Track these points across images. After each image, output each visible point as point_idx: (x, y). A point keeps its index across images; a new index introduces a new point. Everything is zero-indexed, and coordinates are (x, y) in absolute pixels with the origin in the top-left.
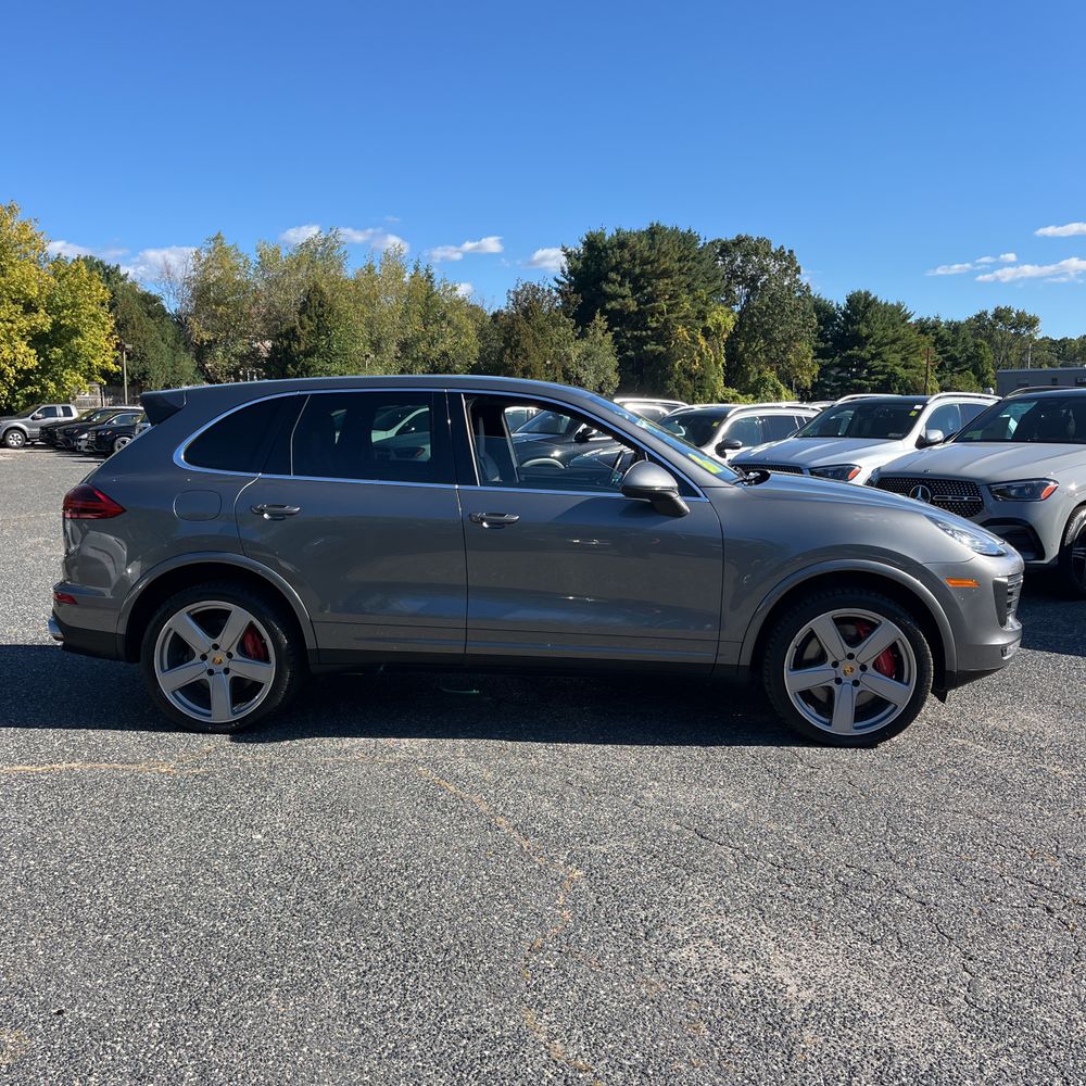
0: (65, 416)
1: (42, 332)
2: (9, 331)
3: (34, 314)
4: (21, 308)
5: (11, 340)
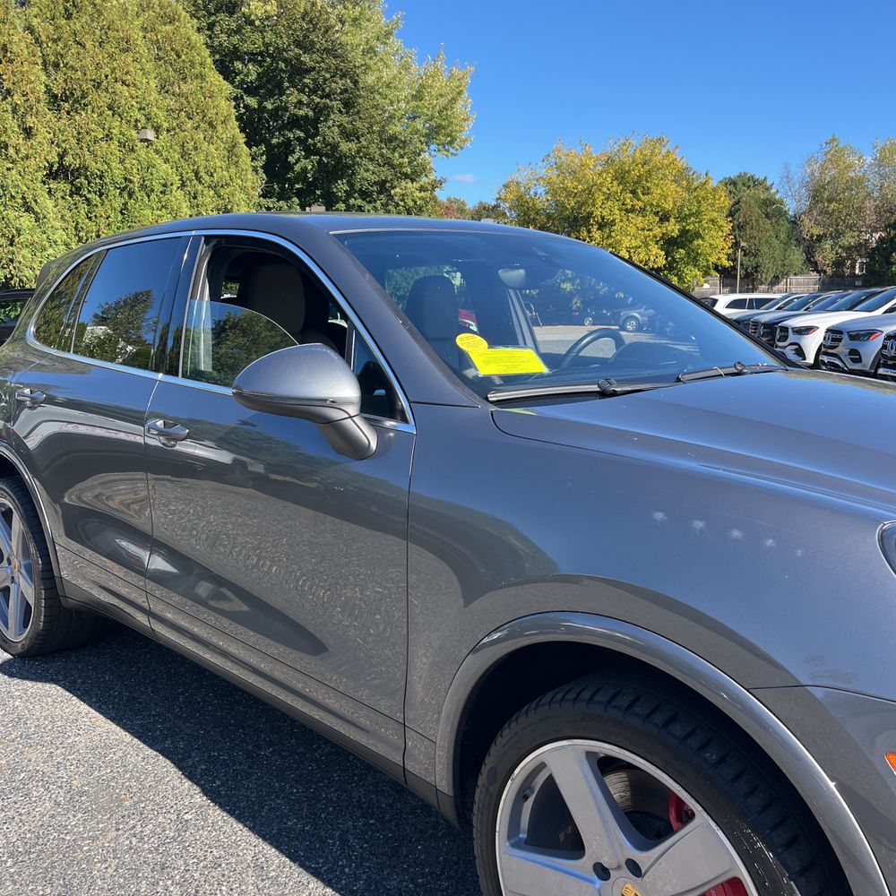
1: (672, 237)
2: (646, 238)
3: (667, 223)
4: (657, 219)
5: (647, 245)
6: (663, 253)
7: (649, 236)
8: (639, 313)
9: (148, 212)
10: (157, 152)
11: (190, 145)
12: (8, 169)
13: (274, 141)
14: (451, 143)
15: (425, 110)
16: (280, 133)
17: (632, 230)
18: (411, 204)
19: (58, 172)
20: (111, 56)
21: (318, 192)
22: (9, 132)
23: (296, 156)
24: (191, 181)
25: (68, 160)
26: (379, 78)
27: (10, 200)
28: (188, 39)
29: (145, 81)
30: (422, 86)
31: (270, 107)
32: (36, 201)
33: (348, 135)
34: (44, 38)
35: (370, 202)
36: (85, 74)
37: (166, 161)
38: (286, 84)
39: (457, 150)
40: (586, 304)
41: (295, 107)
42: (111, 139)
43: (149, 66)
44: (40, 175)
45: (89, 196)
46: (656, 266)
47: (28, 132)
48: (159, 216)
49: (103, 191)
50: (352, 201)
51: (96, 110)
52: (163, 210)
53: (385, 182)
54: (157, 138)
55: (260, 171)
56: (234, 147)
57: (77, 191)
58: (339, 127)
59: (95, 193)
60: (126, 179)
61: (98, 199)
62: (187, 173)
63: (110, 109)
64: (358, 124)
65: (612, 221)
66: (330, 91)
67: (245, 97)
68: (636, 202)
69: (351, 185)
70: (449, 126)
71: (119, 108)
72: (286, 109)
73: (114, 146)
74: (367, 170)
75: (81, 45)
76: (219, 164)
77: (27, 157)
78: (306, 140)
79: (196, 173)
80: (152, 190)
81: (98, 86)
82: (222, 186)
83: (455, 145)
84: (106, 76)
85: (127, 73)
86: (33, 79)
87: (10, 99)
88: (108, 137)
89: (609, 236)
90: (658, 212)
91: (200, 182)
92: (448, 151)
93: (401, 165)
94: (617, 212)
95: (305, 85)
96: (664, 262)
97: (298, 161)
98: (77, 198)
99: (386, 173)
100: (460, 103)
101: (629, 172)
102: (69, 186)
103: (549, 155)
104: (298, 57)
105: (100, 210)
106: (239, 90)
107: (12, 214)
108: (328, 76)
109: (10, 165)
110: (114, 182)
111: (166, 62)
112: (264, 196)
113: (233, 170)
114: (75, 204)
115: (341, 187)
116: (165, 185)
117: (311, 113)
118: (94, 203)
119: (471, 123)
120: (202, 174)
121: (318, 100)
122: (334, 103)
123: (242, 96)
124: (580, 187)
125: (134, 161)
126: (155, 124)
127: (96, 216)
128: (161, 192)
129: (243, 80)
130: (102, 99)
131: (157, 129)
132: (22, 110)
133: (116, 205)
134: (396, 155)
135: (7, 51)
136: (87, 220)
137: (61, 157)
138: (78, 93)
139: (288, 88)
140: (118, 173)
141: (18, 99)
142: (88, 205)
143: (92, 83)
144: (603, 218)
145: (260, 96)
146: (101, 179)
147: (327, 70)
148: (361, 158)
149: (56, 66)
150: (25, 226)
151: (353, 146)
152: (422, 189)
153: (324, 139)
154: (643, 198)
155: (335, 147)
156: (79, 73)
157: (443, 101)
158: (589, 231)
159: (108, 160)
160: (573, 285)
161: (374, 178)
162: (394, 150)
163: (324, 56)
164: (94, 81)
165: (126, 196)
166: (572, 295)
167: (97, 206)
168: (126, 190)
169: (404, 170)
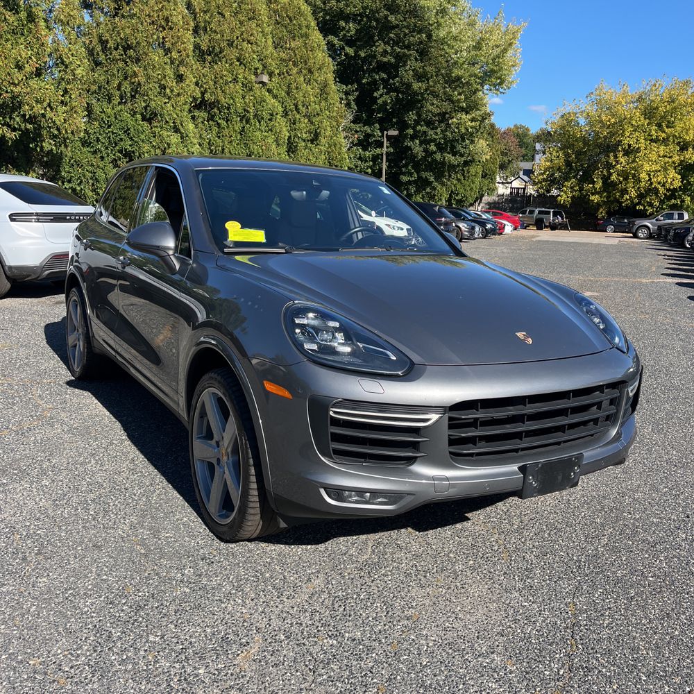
0: (678, 219)
1: (690, 164)
2: (665, 163)
3: (686, 152)
4: (678, 148)
5: (665, 169)
6: (680, 177)
7: (668, 162)
8: (651, 223)
9: (258, 133)
10: (269, 91)
11: (293, 86)
12: (165, 103)
13: (364, 81)
14: (500, 84)
15: (482, 58)
16: (369, 75)
17: (654, 157)
18: (463, 131)
19: (200, 105)
20: (241, 23)
21: (394, 120)
22: (167, 78)
23: (380, 92)
24: (292, 111)
25: (207, 96)
26: (449, 33)
27: (165, 124)
28: (299, 8)
29: (264, 40)
30: (482, 39)
31: (363, 55)
32: (182, 125)
33: (420, 77)
34: (198, 10)
35: (432, 129)
36: (223, 36)
37: (275, 97)
38: (376, 38)
39: (505, 89)
40: (610, 214)
41: (382, 55)
42: (237, 82)
43: (268, 30)
44: (187, 107)
45: (219, 121)
46: (672, 187)
47: (180, 78)
48: (266, 136)
49: (229, 118)
50: (419, 128)
51: (228, 61)
52: (270, 132)
53: (446, 113)
54: (270, 80)
55: (353, 103)
56: (325, 86)
57: (211, 118)
58: (413, 70)
59: (223, 119)
60: (245, 110)
61: (225, 123)
62: (290, 106)
63: (238, 61)
64: (428, 69)
65: (638, 149)
66: (409, 43)
67: (346, 48)
68: (660, 133)
69: (419, 115)
70: (500, 70)
71: (244, 60)
72: (374, 57)
73: (239, 87)
74: (433, 104)
75: (222, 15)
76: (312, 100)
77: (178, 95)
78: (388, 80)
79: (296, 106)
80: (262, 118)
81: (231, 44)
82: (314, 116)
83: (504, 86)
84: (237, 38)
85: (251, 35)
86: (185, 40)
87: (169, 55)
88: (235, 80)
89: (634, 161)
90: (680, 142)
91: (298, 113)
92: (498, 90)
93: (459, 101)
94: (643, 141)
95: (391, 39)
96: (680, 184)
97: (381, 95)
98: (211, 122)
99: (447, 107)
100: (510, 52)
101: (657, 108)
102: (206, 114)
103: (592, 93)
104: (386, 17)
105: (226, 132)
106: (342, 43)
107: (165, 133)
108: (407, 31)
109: (167, 101)
110: (236, 112)
111: (282, 25)
112: (354, 122)
113: (323, 104)
114: (210, 127)
115: (412, 116)
116: (272, 115)
117: (393, 60)
118: (223, 126)
119: (518, 69)
120: (300, 106)
121: (399, 50)
122: (411, 52)
123: (343, 47)
124: (613, 120)
125: (251, 98)
126: (269, 71)
127: (223, 136)
128: (269, 120)
129: (345, 34)
130: (232, 54)
131: (271, 75)
132: (177, 62)
133: (237, 128)
134: (456, 93)
135: (169, 21)
136: (217, 138)
137: (203, 94)
138: (217, 50)
139: (377, 41)
140: (239, 104)
141: (174, 55)
142: (218, 128)
143: (227, 42)
144: (629, 146)
145: (357, 47)
146: (228, 110)
147: (407, 27)
148: (428, 94)
149: (205, 29)
150: (173, 142)
151: (423, 85)
152: (473, 120)
153: (402, 79)
154: (667, 130)
155: (409, 86)
156: (219, 35)
157: (497, 51)
158: (616, 157)
159: (234, 96)
160: (601, 197)
161: (437, 111)
162: (455, 89)
163: (407, 16)
164: (229, 40)
165: (244, 122)
166: (598, 205)
167: (224, 128)
168: (245, 118)
169: (461, 105)
